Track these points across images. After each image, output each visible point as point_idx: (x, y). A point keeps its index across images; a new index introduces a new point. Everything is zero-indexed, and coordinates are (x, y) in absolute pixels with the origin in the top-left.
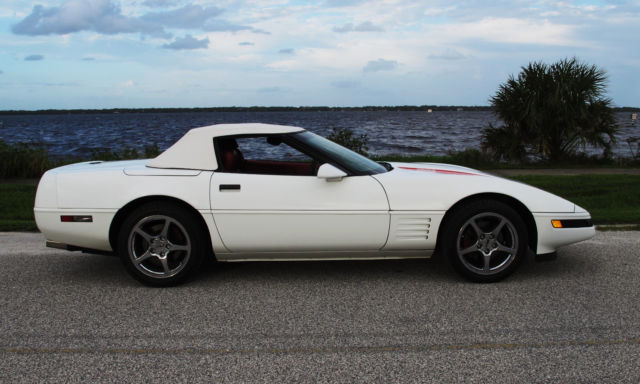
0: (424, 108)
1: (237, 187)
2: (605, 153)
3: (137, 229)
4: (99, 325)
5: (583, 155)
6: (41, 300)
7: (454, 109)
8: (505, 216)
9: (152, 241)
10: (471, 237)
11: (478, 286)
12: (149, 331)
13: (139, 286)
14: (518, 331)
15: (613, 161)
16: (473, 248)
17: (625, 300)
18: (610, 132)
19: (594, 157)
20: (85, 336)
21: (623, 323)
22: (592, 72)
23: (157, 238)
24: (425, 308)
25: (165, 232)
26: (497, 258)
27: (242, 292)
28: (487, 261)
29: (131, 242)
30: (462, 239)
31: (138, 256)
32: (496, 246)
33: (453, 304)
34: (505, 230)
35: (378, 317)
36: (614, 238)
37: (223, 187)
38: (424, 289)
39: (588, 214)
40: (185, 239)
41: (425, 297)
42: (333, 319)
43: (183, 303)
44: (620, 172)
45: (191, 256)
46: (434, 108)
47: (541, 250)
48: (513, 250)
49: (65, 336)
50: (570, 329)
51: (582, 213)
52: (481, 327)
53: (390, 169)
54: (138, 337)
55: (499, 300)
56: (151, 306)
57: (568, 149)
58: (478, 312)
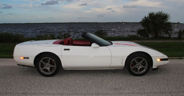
0: (122, 23)
1: (69, 49)
2: (169, 36)
3: (41, 61)
4: (29, 89)
5: (163, 37)
6: (14, 81)
7: (130, 23)
8: (144, 58)
9: (45, 64)
10: (134, 64)
11: (136, 77)
12: (42, 92)
13: (42, 76)
14: (148, 93)
15: (171, 38)
16: (135, 67)
17: (178, 83)
18: (171, 30)
19: (166, 37)
20: (24, 94)
21: (178, 90)
22: (166, 15)
23: (47, 64)
24: (121, 85)
25: (49, 62)
26: (142, 69)
27: (70, 79)
28: (139, 70)
29: (40, 64)
30: (132, 64)
31: (42, 68)
32: (141, 66)
33: (129, 83)
34: (144, 62)
35: (108, 88)
36: (173, 61)
37: (65, 49)
38: (121, 78)
39: (167, 57)
40: (54, 64)
41: (121, 81)
42: (95, 88)
43: (53, 82)
44: (173, 41)
45: (56, 68)
46: (124, 23)
47: (154, 67)
48: (146, 67)
49: (19, 93)
50: (163, 92)
51: (165, 57)
52: (137, 92)
53: (112, 44)
54: (39, 94)
55: (142, 82)
56: (45, 83)
57: (159, 35)
58: (136, 86)
